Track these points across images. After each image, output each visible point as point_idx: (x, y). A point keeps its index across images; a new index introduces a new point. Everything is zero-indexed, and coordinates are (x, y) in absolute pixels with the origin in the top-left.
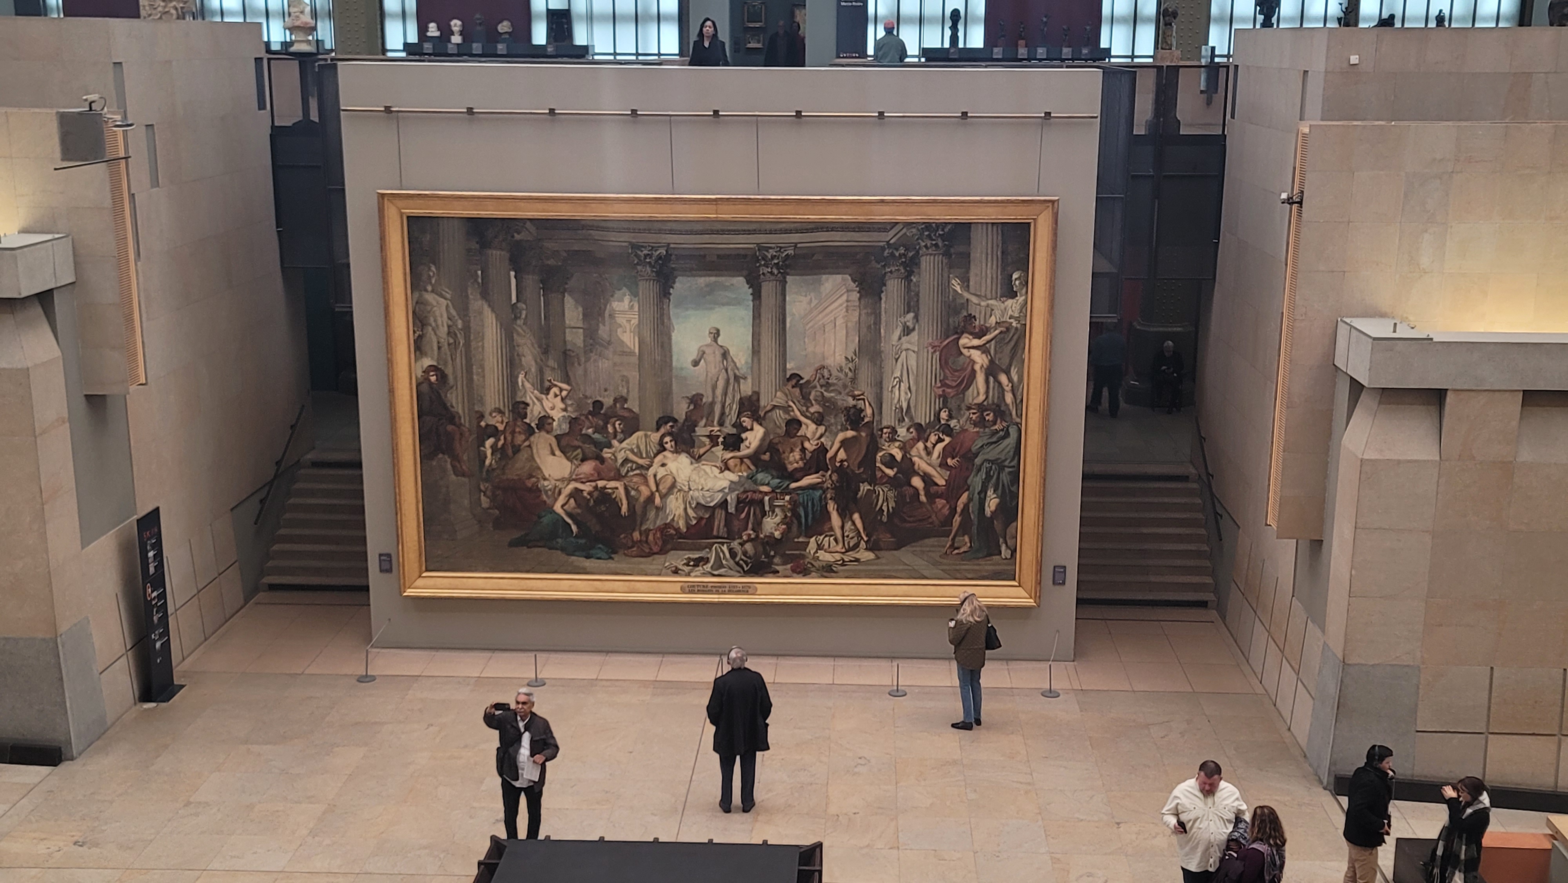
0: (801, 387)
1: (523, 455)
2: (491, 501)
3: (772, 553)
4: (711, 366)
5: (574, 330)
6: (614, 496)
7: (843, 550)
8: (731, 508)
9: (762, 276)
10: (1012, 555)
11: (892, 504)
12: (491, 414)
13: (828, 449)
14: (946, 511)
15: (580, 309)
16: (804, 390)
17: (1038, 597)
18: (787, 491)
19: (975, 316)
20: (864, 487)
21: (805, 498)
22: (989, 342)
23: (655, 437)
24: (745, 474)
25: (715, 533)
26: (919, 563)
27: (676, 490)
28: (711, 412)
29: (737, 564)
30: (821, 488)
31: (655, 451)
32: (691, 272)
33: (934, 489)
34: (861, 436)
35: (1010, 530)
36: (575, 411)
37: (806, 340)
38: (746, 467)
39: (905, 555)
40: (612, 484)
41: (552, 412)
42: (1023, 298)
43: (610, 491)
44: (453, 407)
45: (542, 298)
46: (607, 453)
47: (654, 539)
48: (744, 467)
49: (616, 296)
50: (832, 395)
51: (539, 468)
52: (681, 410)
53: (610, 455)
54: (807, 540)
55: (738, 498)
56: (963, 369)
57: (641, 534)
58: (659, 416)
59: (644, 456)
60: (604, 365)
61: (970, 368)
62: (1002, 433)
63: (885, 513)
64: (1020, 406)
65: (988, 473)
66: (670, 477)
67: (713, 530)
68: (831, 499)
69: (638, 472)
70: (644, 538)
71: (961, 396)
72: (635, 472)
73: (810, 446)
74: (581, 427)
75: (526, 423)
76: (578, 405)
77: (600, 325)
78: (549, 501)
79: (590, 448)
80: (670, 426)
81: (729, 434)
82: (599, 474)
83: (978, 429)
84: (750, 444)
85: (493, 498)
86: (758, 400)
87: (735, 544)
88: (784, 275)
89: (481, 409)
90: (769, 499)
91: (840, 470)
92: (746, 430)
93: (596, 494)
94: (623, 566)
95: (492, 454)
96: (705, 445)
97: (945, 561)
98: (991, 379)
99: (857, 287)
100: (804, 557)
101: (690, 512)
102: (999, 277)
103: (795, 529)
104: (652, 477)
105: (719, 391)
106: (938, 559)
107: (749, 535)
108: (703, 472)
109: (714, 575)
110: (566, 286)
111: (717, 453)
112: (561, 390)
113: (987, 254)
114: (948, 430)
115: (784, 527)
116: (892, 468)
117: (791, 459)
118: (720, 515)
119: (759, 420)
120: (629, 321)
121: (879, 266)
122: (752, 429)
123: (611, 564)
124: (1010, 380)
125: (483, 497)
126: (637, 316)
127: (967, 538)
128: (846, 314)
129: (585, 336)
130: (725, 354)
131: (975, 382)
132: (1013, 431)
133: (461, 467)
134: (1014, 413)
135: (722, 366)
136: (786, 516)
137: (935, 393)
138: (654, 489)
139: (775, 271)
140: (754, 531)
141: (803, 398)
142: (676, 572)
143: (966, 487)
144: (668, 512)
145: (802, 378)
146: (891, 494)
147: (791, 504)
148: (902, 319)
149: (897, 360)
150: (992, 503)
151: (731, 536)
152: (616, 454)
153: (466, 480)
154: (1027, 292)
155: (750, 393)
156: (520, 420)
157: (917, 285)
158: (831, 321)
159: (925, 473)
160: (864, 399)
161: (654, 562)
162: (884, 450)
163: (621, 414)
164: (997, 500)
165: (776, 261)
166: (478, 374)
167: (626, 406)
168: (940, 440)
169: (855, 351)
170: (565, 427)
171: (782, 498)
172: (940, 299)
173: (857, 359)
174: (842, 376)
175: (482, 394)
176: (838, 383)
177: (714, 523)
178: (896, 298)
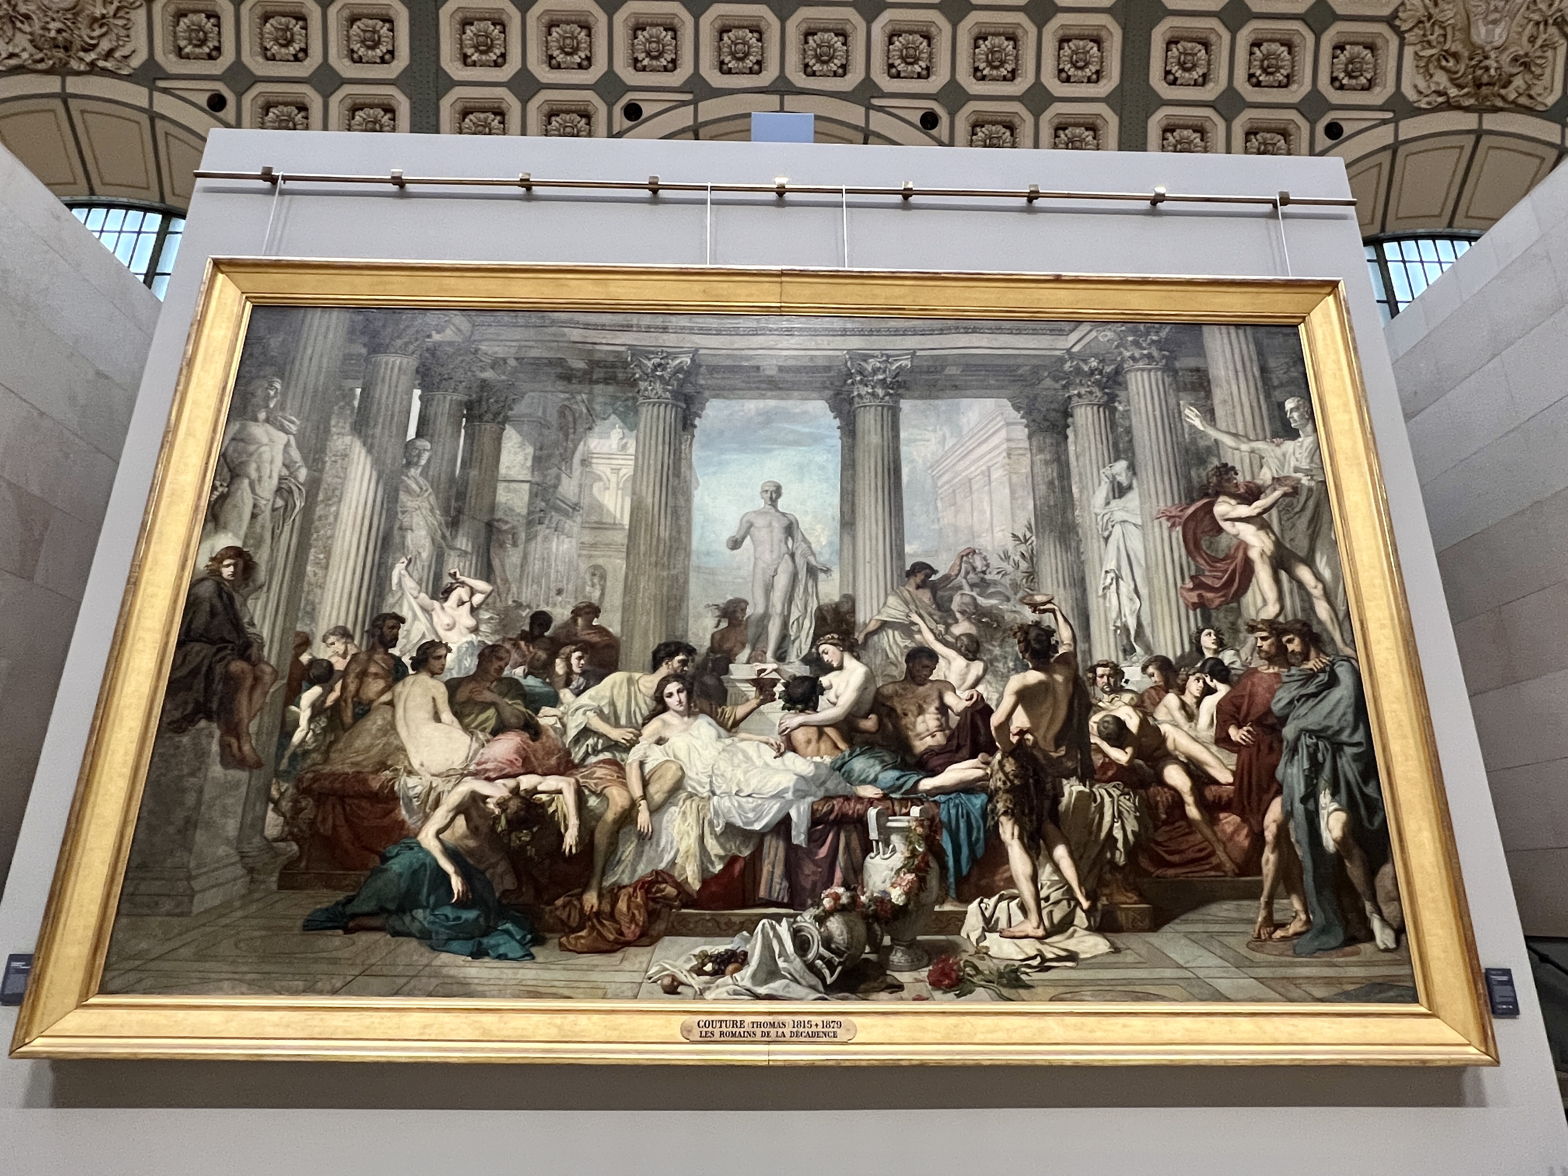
0: (934, 588)
1: (376, 721)
2: (286, 823)
3: (887, 940)
5: (514, 485)
6: (551, 810)
7: (1040, 932)
8: (799, 834)
9: (856, 399)
10: (1398, 941)
11: (1132, 825)
12: (324, 640)
13: (993, 707)
14: (1243, 839)
15: (530, 450)
16: (940, 593)
18: (912, 797)
19: (1233, 468)
20: (1072, 788)
21: (953, 812)
22: (1266, 510)
23: (648, 683)
24: (828, 760)
25: (762, 893)
26: (1207, 963)
27: (684, 795)
29: (811, 967)
30: (984, 789)
31: (646, 712)
32: (732, 392)
33: (1210, 792)
34: (1054, 681)
35: (1383, 880)
36: (494, 632)
37: (939, 504)
38: (829, 744)
39: (1173, 943)
40: (551, 782)
41: (449, 634)
42: (1311, 439)
43: (544, 797)
44: (252, 624)
45: (463, 431)
46: (547, 717)
47: (629, 908)
48: (823, 746)
49: (596, 428)
50: (993, 601)
51: (402, 749)
53: (552, 721)
55: (813, 812)
57: (600, 896)
58: (657, 642)
59: (623, 721)
60: (561, 546)
61: (1240, 555)
62: (1323, 677)
63: (1120, 845)
64: (1346, 624)
65: (1312, 757)
66: (674, 767)
67: (756, 884)
68: (1005, 813)
69: (607, 755)
70: (607, 908)
71: (1234, 605)
72: (601, 757)
73: (957, 702)
74: (502, 663)
75: (393, 656)
76: (501, 620)
77: (563, 476)
78: (411, 822)
79: (514, 707)
80: (679, 661)
81: (795, 678)
82: (526, 760)
83: (1276, 669)
84: (837, 697)
86: (853, 611)
87: (806, 919)
88: (897, 397)
89: (307, 629)
90: (878, 814)
91: (1018, 751)
92: (828, 669)
93: (514, 805)
94: (555, 977)
95: (311, 720)
96: (748, 700)
97: (1258, 956)
98: (1284, 576)
99: (1022, 417)
100: (954, 949)
101: (714, 847)
102: (1264, 407)
103: (933, 882)
104: (636, 765)
106: (1244, 951)
107: (837, 897)
108: (740, 756)
109: (757, 997)
110: (509, 413)
111: (770, 716)
112: (473, 592)
113: (1236, 372)
114: (1220, 672)
115: (910, 877)
116: (1122, 747)
117: (920, 727)
118: (774, 852)
120: (617, 471)
121: (1057, 386)
122: (840, 667)
123: (528, 973)
124: (1318, 577)
125: (271, 815)
126: (632, 462)
127: (1296, 904)
128: (1007, 461)
129: (533, 495)
130: (790, 529)
131: (1254, 580)
132: (1343, 672)
133: (240, 748)
134: (1337, 637)
135: (784, 549)
136: (913, 854)
137: (1185, 599)
138: (637, 792)
139: (880, 392)
140: (848, 888)
141: (939, 607)
142: (673, 988)
143: (1274, 788)
144: (663, 843)
145: (935, 572)
146: (1126, 804)
147: (922, 826)
148: (1107, 471)
149: (1106, 539)
151: (796, 898)
152: (565, 719)
153: (242, 775)
154: (1315, 430)
155: (837, 599)
156: (381, 650)
157: (1127, 414)
158: (982, 473)
159: (1189, 758)
160: (1053, 611)
161: (626, 965)
162: (1102, 709)
163: (587, 637)
164: (1342, 816)
165: (881, 377)
166: (317, 563)
167: (595, 622)
168: (1208, 691)
169: (1030, 524)
170: (470, 664)
171: (904, 811)
172: (1168, 439)
173: (1034, 538)
174: (1009, 568)
175: (317, 600)
176: (1003, 581)
177: (761, 870)
178: (1092, 437)
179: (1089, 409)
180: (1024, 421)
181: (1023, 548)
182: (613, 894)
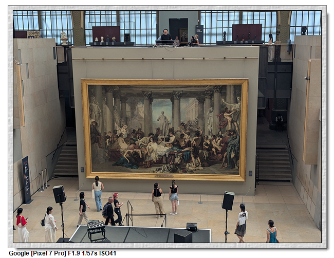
1: (116, 143)
4: (162, 121)
5: (128, 112)
9: (174, 99)
11: (207, 155)
17: (245, 179)
18: (181, 152)
20: (200, 151)
23: (148, 138)
26: (214, 170)
28: (162, 132)
32: (157, 98)
33: (218, 152)
37: (185, 114)
39: (211, 168)
40: (138, 150)
45: (121, 104)
46: (136, 142)
47: (148, 164)
49: (138, 104)
50: (192, 128)
52: (155, 132)
54: (186, 164)
56: (225, 121)
60: (136, 121)
63: (206, 157)
70: (146, 164)
73: (187, 141)
76: (129, 131)
77: (135, 111)
79: (132, 141)
85: (109, 154)
87: (168, 165)
88: (180, 98)
91: (194, 147)
94: (140, 170)
100: (185, 168)
101: (157, 157)
103: (183, 161)
105: (164, 127)
110: (126, 101)
113: (231, 93)
114: (221, 137)
118: (164, 158)
119: (174, 134)
120: (142, 110)
124: (237, 124)
125: (106, 153)
126: (144, 109)
128: (195, 108)
129: (131, 114)
130: (165, 118)
132: (238, 137)
142: (154, 172)
150: (233, 155)
151: (167, 163)
161: (148, 169)
166: (105, 123)
168: (219, 139)
169: (198, 117)
170: (126, 136)
172: (219, 104)
174: (194, 123)
175: (106, 128)
176: (194, 125)
178: (208, 104)
179: (208, 99)
180: (198, 101)
181: (196, 120)
182: (146, 162)
